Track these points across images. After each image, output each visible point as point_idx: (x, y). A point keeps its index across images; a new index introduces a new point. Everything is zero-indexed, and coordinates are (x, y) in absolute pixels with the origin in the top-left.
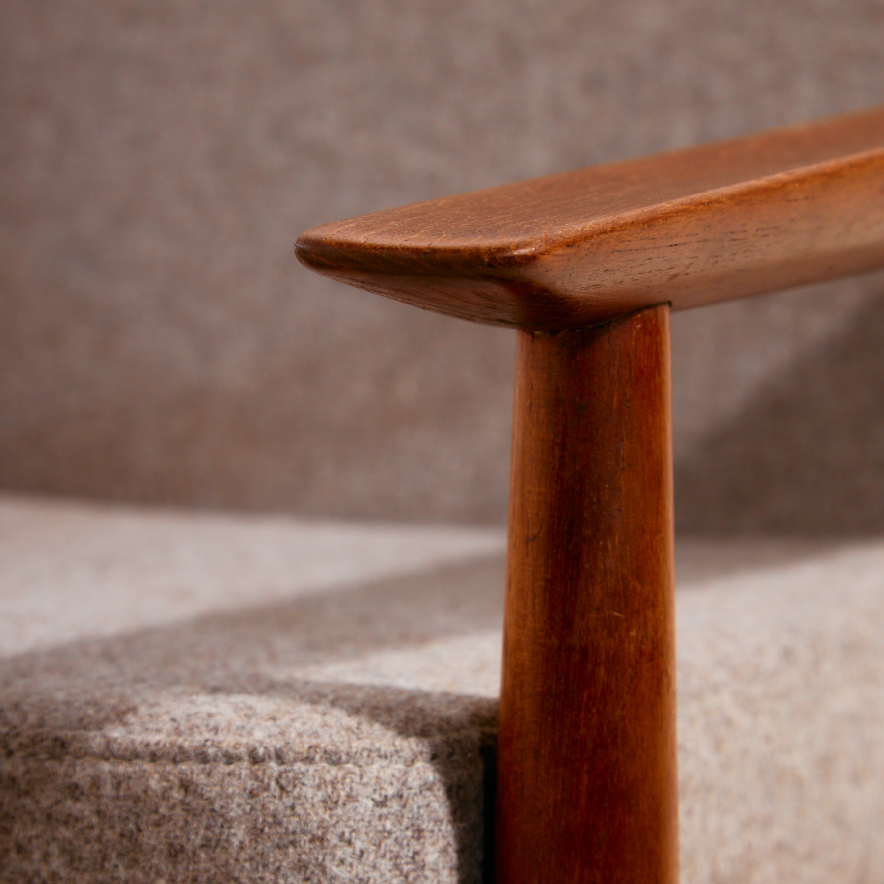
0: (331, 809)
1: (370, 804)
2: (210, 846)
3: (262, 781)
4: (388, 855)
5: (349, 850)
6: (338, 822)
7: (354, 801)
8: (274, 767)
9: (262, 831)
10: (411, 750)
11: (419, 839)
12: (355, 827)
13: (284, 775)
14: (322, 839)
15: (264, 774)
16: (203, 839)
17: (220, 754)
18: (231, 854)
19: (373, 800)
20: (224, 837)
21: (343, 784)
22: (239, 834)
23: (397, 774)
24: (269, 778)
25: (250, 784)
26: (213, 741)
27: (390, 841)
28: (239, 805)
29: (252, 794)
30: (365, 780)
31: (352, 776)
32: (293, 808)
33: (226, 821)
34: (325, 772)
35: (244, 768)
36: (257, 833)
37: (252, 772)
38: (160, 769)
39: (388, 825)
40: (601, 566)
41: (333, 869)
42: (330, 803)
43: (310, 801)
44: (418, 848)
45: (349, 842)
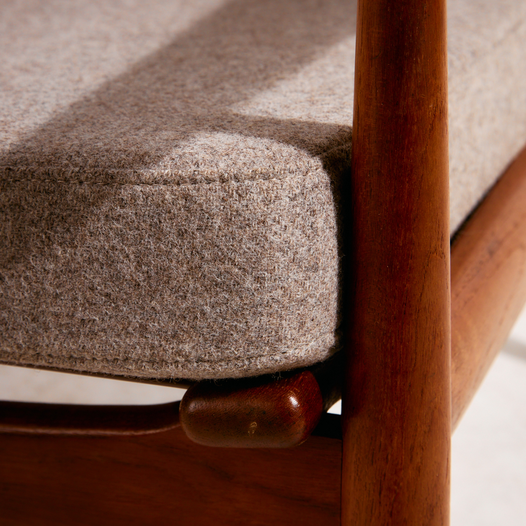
0: (268, 205)
1: (288, 200)
2: (202, 229)
3: (229, 192)
4: (299, 227)
5: (278, 226)
6: (271, 212)
7: (279, 199)
8: (234, 184)
9: (231, 219)
10: (306, 166)
11: (314, 216)
12: (281, 214)
13: (240, 188)
14: (264, 222)
15: (229, 188)
16: (198, 226)
17: (203, 178)
18: (214, 233)
19: (289, 197)
20: (210, 224)
21: (272, 190)
22: (218, 222)
23: (300, 181)
24: (232, 191)
25: (222, 194)
26: (199, 171)
27: (299, 219)
28: (217, 206)
29: (223, 200)
30: (284, 187)
31: (277, 185)
32: (247, 206)
33: (210, 215)
34: (262, 184)
35: (217, 185)
36: (228, 221)
37: (222, 187)
38: (170, 188)
39: (298, 210)
40: (414, 72)
41: (271, 237)
42: (267, 202)
43: (256, 201)
44: (313, 220)
45: (279, 222)
